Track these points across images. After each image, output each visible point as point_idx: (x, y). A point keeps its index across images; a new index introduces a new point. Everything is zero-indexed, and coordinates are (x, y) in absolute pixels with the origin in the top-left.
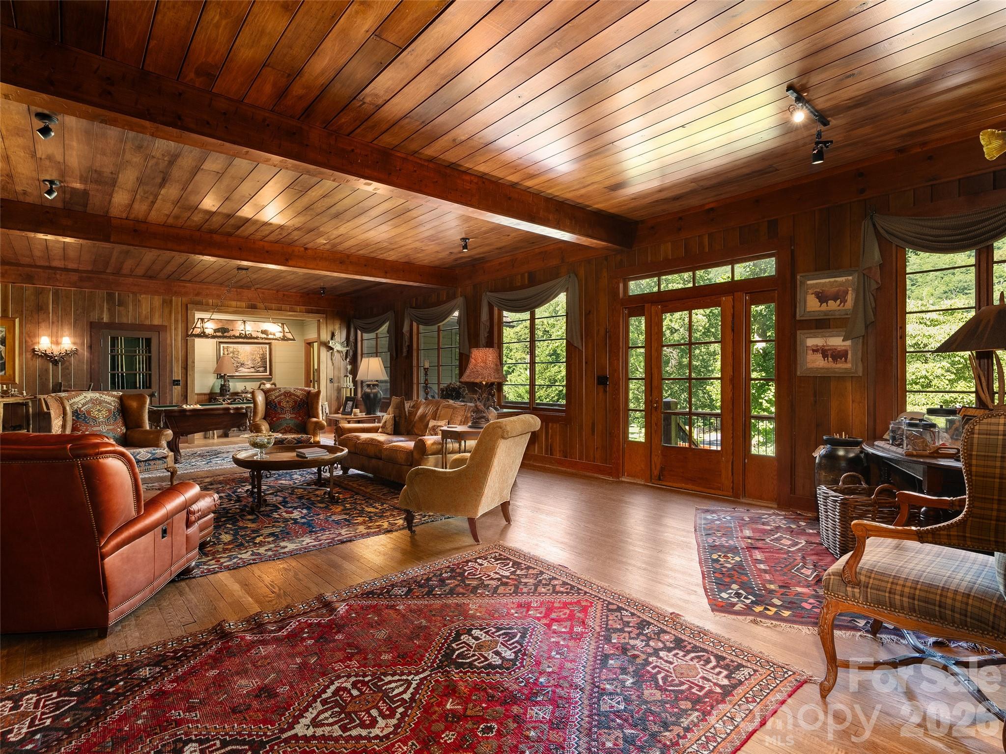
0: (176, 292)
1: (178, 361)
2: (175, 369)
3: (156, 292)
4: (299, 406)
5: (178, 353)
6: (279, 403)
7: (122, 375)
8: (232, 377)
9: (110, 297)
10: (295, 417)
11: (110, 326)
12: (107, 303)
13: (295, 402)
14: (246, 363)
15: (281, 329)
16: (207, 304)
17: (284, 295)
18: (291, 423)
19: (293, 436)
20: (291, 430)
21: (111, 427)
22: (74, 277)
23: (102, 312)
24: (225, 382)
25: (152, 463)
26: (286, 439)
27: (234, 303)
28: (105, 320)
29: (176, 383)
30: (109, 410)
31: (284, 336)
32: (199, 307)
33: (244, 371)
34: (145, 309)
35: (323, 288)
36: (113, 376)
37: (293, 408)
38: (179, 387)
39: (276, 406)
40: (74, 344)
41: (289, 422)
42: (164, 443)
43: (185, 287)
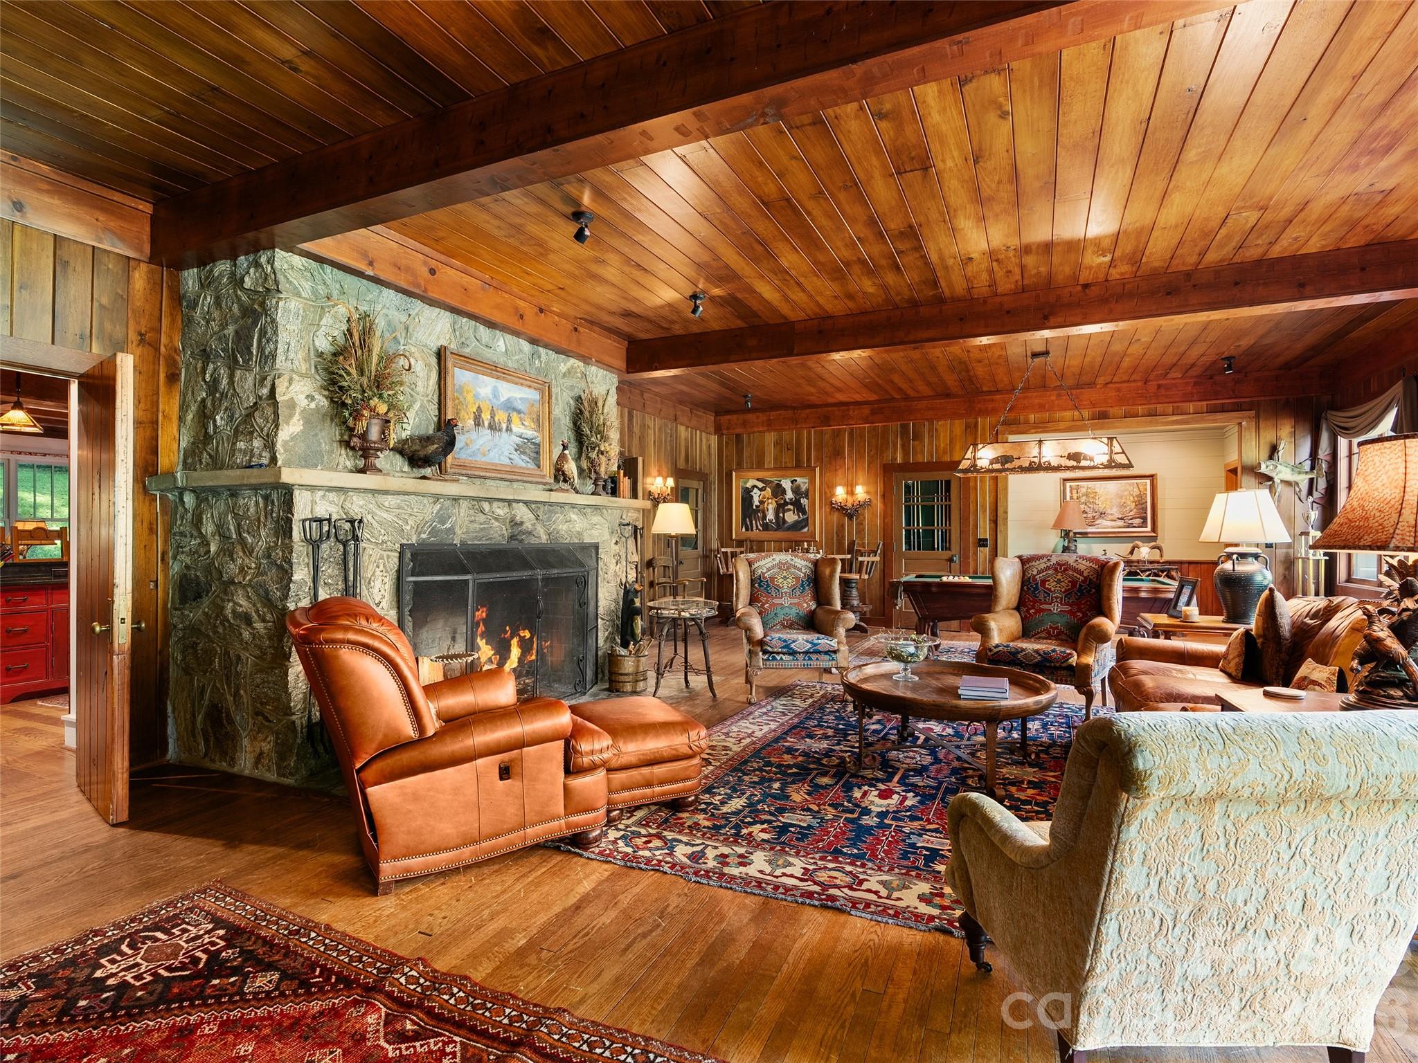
0: (980, 411)
1: (985, 511)
2: (980, 523)
3: (955, 415)
4: (1080, 590)
5: (984, 499)
6: (1044, 582)
7: (918, 531)
8: (1084, 535)
9: (905, 428)
10: (1070, 612)
11: (906, 467)
12: (902, 439)
13: (1074, 583)
14: (1109, 511)
15: (1105, 449)
16: (1027, 422)
17: (1159, 386)
18: (1061, 622)
19: (1037, 647)
20: (1059, 634)
21: (796, 601)
22: (866, 411)
23: (895, 450)
24: (1069, 542)
25: (814, 657)
26: (1023, 650)
27: (1068, 414)
28: (899, 460)
29: (982, 543)
30: (797, 579)
31: (1111, 460)
32: (1014, 428)
33: (1105, 525)
34: (944, 441)
35: (1228, 359)
36: (908, 532)
37: (1068, 593)
38: (987, 549)
39: (1037, 589)
40: (868, 493)
41: (1057, 618)
42: (841, 631)
43: (993, 400)
